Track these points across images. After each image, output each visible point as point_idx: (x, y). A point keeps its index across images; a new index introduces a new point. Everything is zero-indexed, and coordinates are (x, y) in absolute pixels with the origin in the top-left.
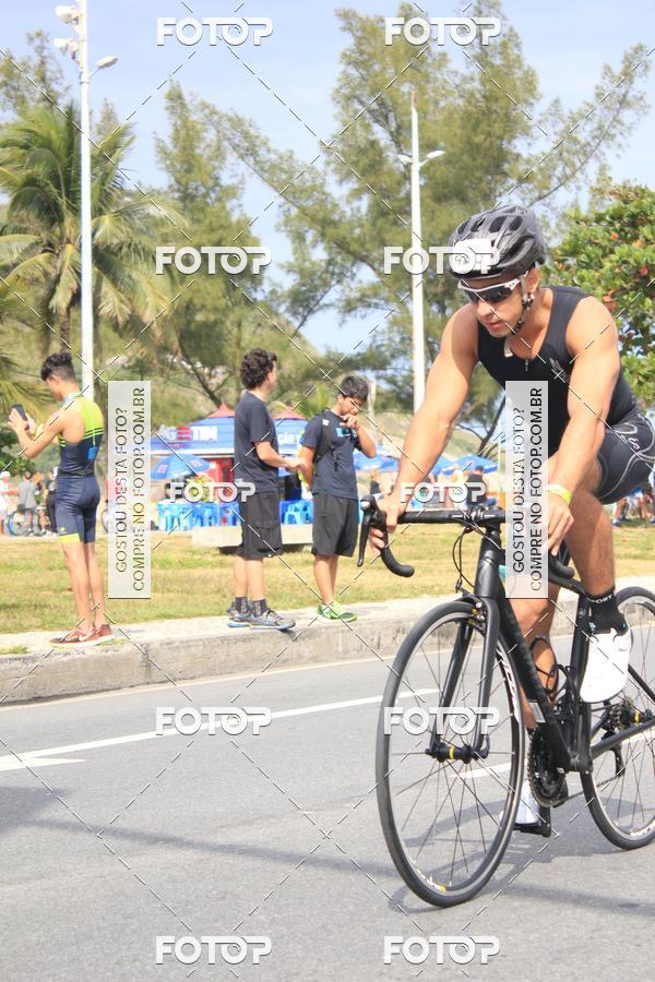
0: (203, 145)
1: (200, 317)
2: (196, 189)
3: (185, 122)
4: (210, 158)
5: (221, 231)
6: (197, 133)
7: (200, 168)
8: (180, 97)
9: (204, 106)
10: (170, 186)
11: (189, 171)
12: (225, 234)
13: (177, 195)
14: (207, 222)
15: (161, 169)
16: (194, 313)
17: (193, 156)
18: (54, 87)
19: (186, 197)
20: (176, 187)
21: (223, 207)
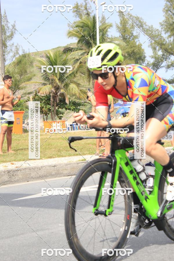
0: (128, 25)
2: (127, 36)
3: (123, 19)
4: (130, 28)
5: (134, 47)
6: (127, 21)
7: (128, 31)
9: (129, 14)
10: (120, 36)
11: (125, 32)
13: (122, 38)
14: (130, 45)
15: (117, 32)
17: (126, 28)
18: (89, 11)
19: (124, 39)
20: (121, 36)
21: (134, 41)
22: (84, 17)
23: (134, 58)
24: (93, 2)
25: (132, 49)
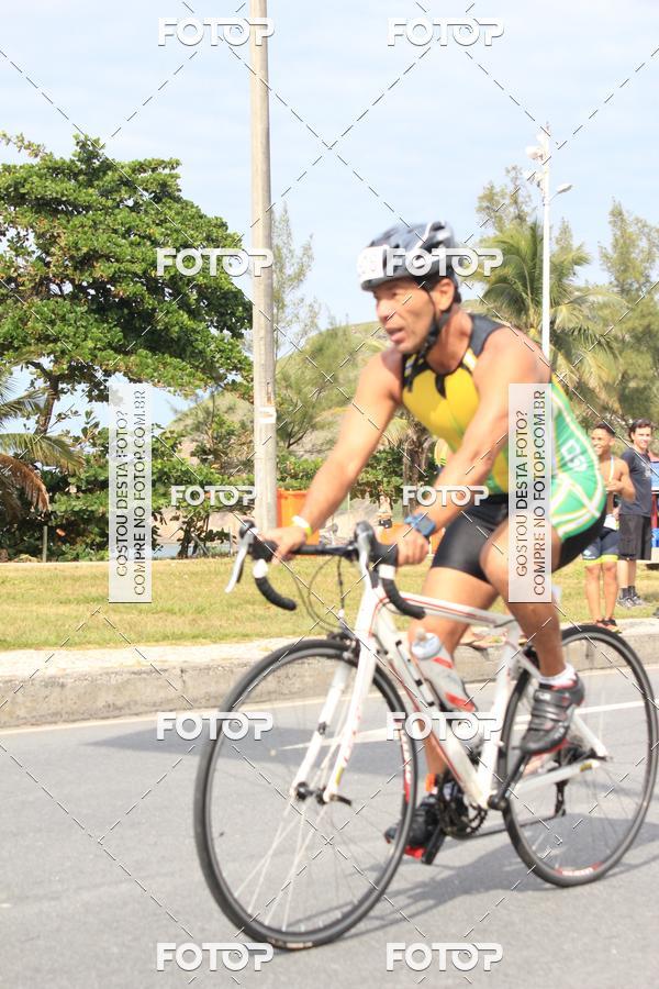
0: (637, 251)
1: (632, 384)
2: (631, 285)
3: (624, 231)
4: (642, 261)
5: (650, 317)
6: (633, 241)
7: (634, 268)
8: (620, 214)
9: (638, 221)
10: (611, 283)
11: (625, 271)
12: (653, 320)
13: (616, 289)
14: (639, 310)
15: (603, 270)
16: (628, 381)
17: (629, 259)
18: (526, 209)
19: (624, 291)
20: (615, 283)
21: (652, 299)
22: (509, 225)
23: (649, 348)
24: (535, 183)
25: (645, 322)
